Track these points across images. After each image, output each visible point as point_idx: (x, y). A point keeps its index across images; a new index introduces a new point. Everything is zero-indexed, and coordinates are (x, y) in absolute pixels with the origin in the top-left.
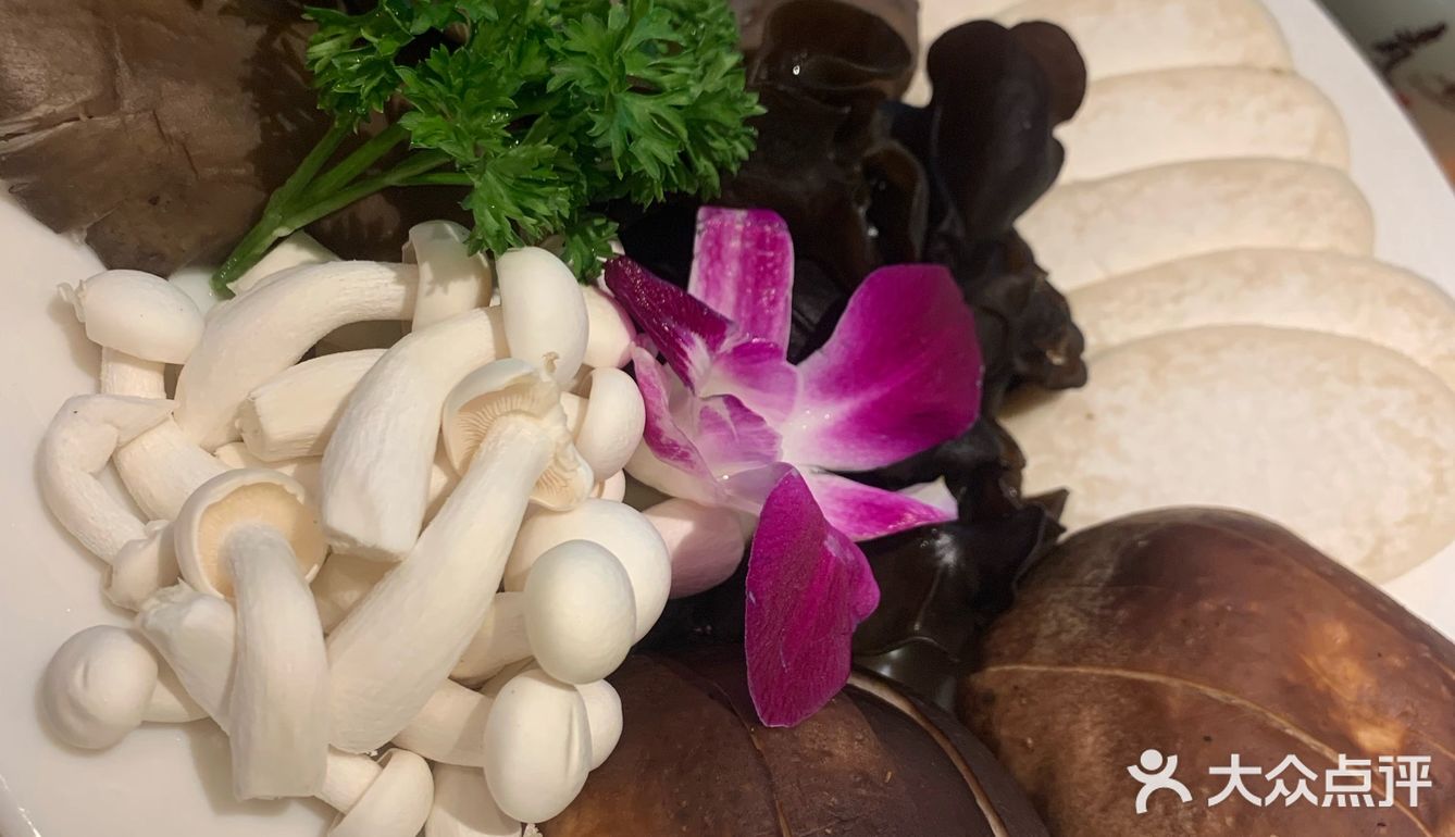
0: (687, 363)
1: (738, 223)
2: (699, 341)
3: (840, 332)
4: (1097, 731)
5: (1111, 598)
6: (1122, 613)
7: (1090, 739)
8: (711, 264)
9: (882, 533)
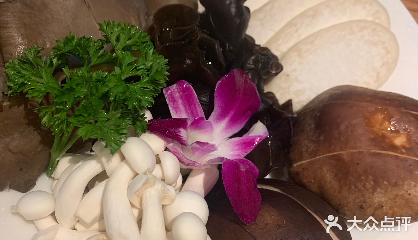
0: (181, 137)
1: (175, 89)
2: (182, 130)
3: (216, 104)
4: (329, 172)
5: (317, 135)
6: (322, 138)
7: (328, 175)
8: (174, 104)
9: (252, 150)
